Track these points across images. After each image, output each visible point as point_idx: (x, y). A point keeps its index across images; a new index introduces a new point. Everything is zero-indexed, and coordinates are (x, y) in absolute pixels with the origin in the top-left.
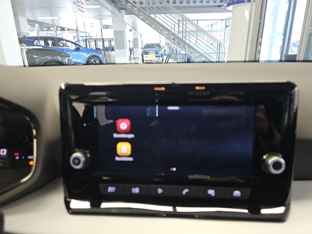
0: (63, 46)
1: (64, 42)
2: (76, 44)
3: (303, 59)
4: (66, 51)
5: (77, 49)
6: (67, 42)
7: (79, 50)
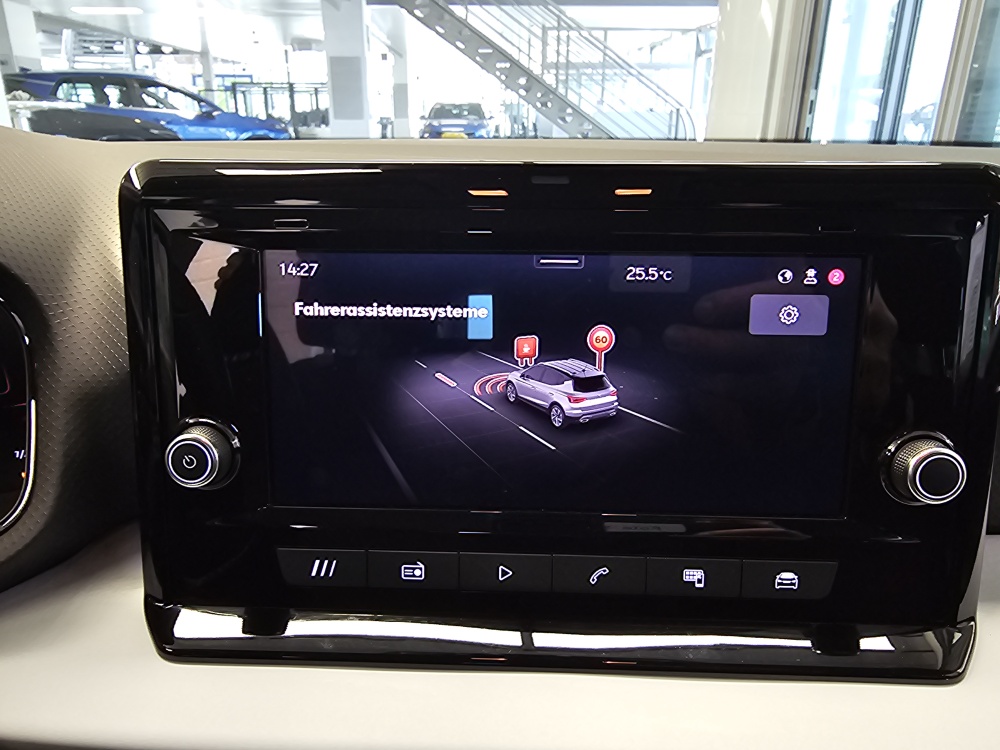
0: (157, 107)
2: (199, 100)
3: (953, 139)
4: (168, 123)
5: (205, 119)
6: (170, 93)
7: (212, 122)
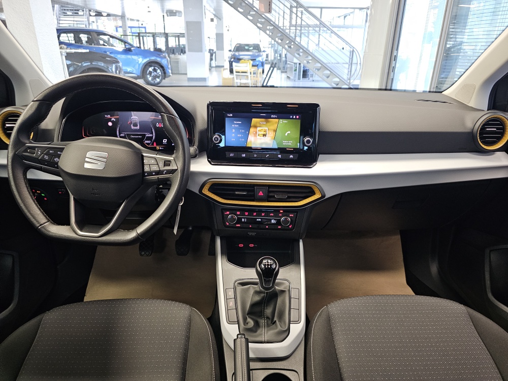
0: (104, 45)
1: (106, 38)
2: (125, 42)
